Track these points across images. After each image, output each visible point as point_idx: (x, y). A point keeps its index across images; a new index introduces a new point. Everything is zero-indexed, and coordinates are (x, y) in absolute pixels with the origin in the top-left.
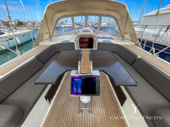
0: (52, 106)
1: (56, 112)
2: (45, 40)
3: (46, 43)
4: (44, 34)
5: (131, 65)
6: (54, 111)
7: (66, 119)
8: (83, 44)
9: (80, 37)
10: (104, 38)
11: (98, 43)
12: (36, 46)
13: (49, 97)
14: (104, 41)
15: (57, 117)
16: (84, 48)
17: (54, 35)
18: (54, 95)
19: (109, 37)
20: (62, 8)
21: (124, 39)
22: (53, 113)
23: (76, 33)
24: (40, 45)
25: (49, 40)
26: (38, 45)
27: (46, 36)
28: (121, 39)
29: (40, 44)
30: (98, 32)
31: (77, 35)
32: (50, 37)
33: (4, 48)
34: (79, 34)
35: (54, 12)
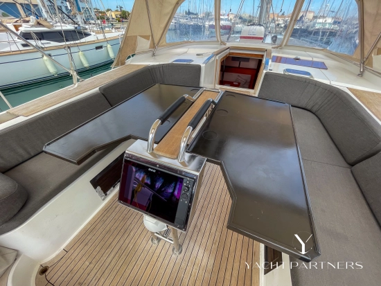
0: (109, 202)
1: (110, 218)
2: (139, 53)
4: (139, 37)
5: (352, 165)
6: (108, 215)
7: (121, 242)
8: (240, 75)
9: (230, 54)
10: (297, 61)
11: (267, 75)
14: (288, 70)
15: (108, 229)
16: (238, 86)
17: (164, 43)
19: (315, 60)
22: (105, 218)
23: (222, 43)
24: (127, 64)
25: (151, 53)
28: (357, 70)
29: (128, 62)
30: (284, 43)
31: (223, 47)
32: (154, 46)
33: (86, 65)
34: (228, 45)
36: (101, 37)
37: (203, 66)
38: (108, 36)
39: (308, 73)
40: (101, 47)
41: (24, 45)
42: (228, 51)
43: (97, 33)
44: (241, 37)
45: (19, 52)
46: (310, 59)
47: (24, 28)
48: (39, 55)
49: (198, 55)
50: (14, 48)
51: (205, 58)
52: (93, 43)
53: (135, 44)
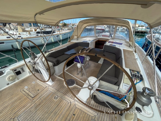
2: (74, 39)
3: (74, 41)
9: (98, 40)
11: (105, 46)
12: (69, 42)
18: (70, 66)
20: (87, 22)
21: (131, 46)
27: (76, 37)
29: (71, 41)
30: (114, 38)
31: (97, 38)
32: (78, 38)
33: (53, 41)
34: (98, 37)
35: (83, 24)
36: (59, 33)
37: (90, 43)
38: (61, 32)
39: (115, 45)
40: (58, 36)
41: (37, 35)
43: (57, 31)
45: (36, 37)
46: (119, 42)
47: (38, 30)
48: (41, 38)
49: (89, 40)
50: (35, 36)
51: (91, 41)
52: (56, 34)
53: (73, 37)
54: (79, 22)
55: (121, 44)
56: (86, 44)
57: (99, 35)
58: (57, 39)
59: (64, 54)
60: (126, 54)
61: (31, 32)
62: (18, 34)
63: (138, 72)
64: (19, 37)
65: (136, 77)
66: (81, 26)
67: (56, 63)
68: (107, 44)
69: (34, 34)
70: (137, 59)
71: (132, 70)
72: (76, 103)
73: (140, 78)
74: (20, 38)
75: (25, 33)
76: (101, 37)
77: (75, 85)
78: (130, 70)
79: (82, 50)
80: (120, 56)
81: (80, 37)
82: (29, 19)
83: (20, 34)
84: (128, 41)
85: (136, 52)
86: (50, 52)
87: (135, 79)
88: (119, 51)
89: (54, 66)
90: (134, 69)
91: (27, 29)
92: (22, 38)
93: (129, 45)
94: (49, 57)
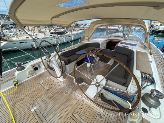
9: (110, 41)
12: (80, 42)
13: (79, 64)
20: (99, 23)
21: (146, 48)
25: (88, 40)
26: (81, 42)
27: (87, 38)
29: (82, 42)
30: (127, 39)
31: (109, 39)
33: (65, 41)
34: (110, 38)
35: (95, 24)
36: (70, 33)
37: (101, 44)
38: (73, 33)
39: (128, 47)
40: (70, 36)
41: (51, 36)
42: (110, 40)
43: (70, 32)
44: (115, 36)
45: (49, 38)
46: (133, 43)
47: (52, 31)
48: (54, 38)
49: (100, 41)
50: (49, 36)
51: (102, 42)
52: (68, 35)
53: (85, 38)
54: (91, 23)
55: (135, 45)
56: (97, 45)
57: (111, 36)
58: (68, 40)
59: (75, 54)
60: (140, 56)
61: (45, 33)
62: (35, 35)
63: (150, 75)
64: (35, 37)
65: (147, 79)
66: (92, 27)
67: (67, 62)
68: (119, 45)
69: (48, 35)
70: (151, 61)
71: (144, 73)
72: (84, 99)
73: (151, 80)
74: (37, 38)
75: (40, 34)
76: (113, 38)
77: (84, 83)
78: (141, 72)
79: (92, 51)
80: (132, 58)
81: (91, 37)
82: (47, 22)
83: (36, 34)
84: (144, 42)
85: (151, 54)
86: (62, 52)
87: (145, 82)
88: (132, 52)
89: (65, 64)
90: (146, 72)
91: (42, 30)
92: (38, 38)
93: (144, 47)
94: (62, 57)
